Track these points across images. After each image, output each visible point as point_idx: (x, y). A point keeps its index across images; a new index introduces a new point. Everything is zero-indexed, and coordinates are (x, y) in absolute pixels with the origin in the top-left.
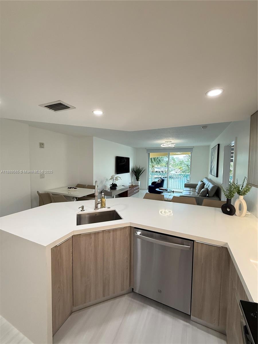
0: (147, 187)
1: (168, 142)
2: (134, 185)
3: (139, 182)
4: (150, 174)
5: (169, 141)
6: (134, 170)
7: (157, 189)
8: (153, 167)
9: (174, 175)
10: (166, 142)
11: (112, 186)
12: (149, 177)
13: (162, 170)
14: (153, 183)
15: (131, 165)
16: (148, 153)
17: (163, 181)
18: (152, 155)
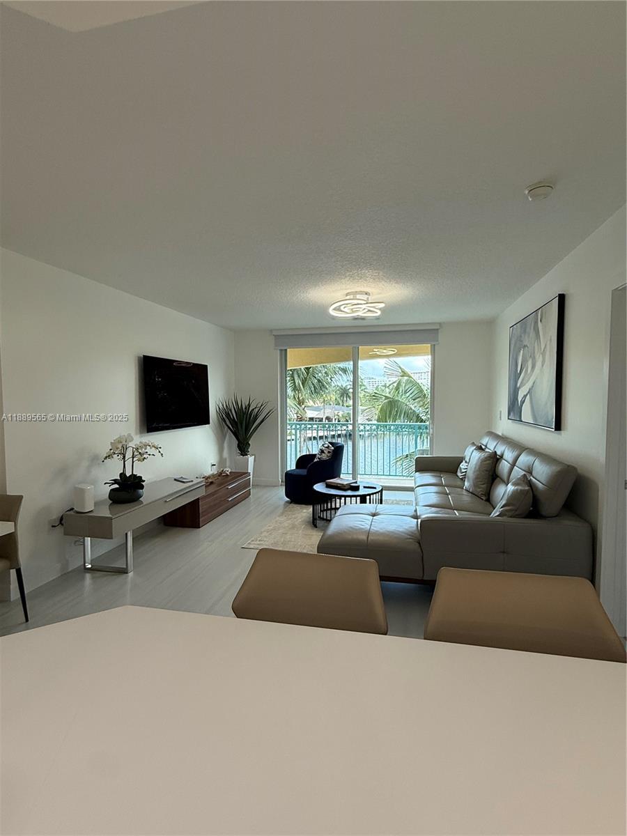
0: (280, 478)
1: (358, 297)
2: (228, 470)
3: (251, 459)
4: (289, 427)
5: (361, 293)
6: (228, 415)
7: (319, 487)
8: (299, 404)
9: (368, 428)
10: (347, 295)
11: (116, 486)
12: (289, 438)
13: (326, 415)
14: (304, 461)
15: (217, 396)
16: (281, 350)
17: (337, 451)
18: (297, 359)
